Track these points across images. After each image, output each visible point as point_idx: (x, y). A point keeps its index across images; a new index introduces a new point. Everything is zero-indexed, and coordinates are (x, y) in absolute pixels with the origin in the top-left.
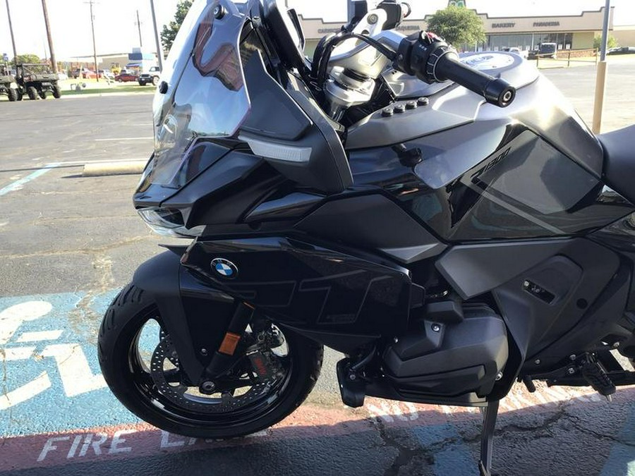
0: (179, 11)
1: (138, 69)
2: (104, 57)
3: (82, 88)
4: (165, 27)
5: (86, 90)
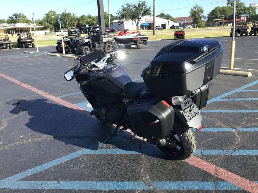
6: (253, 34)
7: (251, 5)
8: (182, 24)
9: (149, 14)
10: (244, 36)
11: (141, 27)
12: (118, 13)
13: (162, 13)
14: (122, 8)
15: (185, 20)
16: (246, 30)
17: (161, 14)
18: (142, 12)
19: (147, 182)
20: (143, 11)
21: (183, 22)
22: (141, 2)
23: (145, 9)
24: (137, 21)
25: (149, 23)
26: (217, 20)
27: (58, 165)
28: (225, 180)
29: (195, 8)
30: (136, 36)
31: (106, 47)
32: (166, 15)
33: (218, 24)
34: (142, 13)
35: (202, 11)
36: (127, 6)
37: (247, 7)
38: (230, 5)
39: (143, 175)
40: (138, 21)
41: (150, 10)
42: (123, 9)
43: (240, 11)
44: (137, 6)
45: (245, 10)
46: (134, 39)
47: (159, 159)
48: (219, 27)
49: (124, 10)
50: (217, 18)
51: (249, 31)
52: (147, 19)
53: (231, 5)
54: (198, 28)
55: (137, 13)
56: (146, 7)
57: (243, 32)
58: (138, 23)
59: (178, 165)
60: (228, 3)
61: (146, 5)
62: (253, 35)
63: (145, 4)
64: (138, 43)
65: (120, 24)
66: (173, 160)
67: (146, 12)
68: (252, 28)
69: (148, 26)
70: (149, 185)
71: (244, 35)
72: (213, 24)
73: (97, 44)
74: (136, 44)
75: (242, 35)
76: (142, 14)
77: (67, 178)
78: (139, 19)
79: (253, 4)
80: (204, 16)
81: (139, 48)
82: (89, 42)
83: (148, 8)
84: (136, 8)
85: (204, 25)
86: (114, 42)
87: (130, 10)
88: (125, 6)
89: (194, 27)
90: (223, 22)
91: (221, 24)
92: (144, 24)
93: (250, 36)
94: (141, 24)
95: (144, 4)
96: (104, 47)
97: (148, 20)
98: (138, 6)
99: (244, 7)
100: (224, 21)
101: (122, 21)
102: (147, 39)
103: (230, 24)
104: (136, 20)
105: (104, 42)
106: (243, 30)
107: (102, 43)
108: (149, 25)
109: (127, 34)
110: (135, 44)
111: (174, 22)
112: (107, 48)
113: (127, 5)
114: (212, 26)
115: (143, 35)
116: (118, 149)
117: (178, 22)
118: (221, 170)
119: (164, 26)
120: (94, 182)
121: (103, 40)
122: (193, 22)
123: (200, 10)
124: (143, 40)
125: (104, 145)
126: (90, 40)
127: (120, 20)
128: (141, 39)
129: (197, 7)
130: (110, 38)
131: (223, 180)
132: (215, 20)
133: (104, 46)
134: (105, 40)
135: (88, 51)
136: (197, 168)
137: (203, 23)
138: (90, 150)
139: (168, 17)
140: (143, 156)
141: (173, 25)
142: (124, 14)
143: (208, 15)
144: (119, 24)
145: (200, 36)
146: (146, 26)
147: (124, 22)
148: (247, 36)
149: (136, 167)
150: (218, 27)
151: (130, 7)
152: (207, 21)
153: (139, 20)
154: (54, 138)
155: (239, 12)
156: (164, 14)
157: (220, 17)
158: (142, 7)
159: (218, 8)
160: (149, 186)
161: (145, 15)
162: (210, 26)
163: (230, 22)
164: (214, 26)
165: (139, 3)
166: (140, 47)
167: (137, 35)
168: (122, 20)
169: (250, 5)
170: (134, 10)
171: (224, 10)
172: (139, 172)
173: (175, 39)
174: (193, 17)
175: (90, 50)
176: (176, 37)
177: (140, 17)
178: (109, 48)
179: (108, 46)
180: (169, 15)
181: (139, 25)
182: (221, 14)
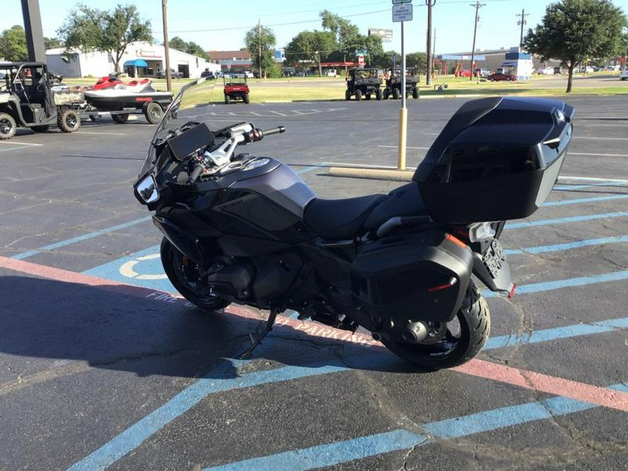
0: (549, 16)
1: (512, 68)
2: (487, 55)
3: (443, 89)
4: (531, 31)
5: (447, 91)
6: (391, 96)
7: (372, 32)
8: (229, 67)
9: (147, 38)
10: (373, 99)
11: (126, 69)
12: (61, 32)
13: (176, 38)
14: (72, 17)
15: (235, 59)
16: (378, 86)
17: (174, 39)
18: (128, 32)
19: (411, 428)
20: (128, 30)
21: (231, 63)
22: (122, 7)
23: (135, 24)
24: (114, 54)
25: (146, 61)
26: (305, 61)
27: (161, 430)
28: (555, 393)
29: (256, 29)
30: (141, 92)
31: (64, 119)
32: (187, 44)
33: (308, 72)
34: (126, 34)
35: (271, 40)
36: (85, 14)
37: (364, 36)
38: (329, 30)
39: (392, 415)
40: (118, 53)
41: (149, 27)
42: (75, 21)
43: (350, 45)
44: (112, 15)
45: (361, 43)
46: (138, 100)
47: (399, 374)
48: (311, 78)
49: (78, 24)
50: (305, 57)
51: (383, 89)
52: (139, 52)
53: (332, 28)
54: (265, 77)
55: (115, 35)
56: (137, 20)
57: (371, 91)
58: (118, 60)
59: (447, 380)
60: (324, 25)
61: (137, 14)
62: (390, 98)
63: (135, 13)
64: (149, 110)
65: (67, 59)
66: (429, 372)
67: (140, 33)
68: (388, 82)
69: (145, 69)
70: (421, 434)
71: (373, 96)
72: (297, 72)
73: (37, 109)
74: (145, 112)
75: (368, 98)
76: (129, 37)
77: (213, 458)
78: (120, 49)
79: (375, 30)
80: (277, 52)
81: (151, 123)
82: (11, 103)
83: (142, 22)
84: (111, 21)
85: (279, 73)
86: (82, 105)
87: (95, 24)
88: (81, 14)
89: (256, 76)
90: (318, 68)
91: (313, 71)
92: (134, 62)
93: (384, 99)
94: (126, 63)
95: (131, 11)
96: (58, 120)
97: (143, 54)
98: (117, 17)
99: (359, 36)
100: (320, 66)
101: (72, 53)
102: (168, 101)
103: (333, 72)
104: (113, 50)
105: (57, 106)
106: (372, 85)
107: (52, 107)
108: (145, 64)
109: (118, 86)
110: (140, 111)
111: (208, 61)
112: (67, 120)
113: (85, 11)
114: (295, 75)
115: (158, 91)
116: (289, 367)
117: (217, 63)
118: (535, 376)
119: (184, 71)
120: (292, 453)
121: (55, 100)
122: (253, 65)
123: (268, 37)
124: (160, 101)
125: (249, 363)
126: (15, 99)
127: (68, 48)
128: (155, 98)
129: (260, 29)
130: (72, 95)
131: (552, 396)
132: (301, 61)
133: (59, 116)
134: (59, 100)
135: (10, 126)
136: (487, 379)
137: (275, 66)
138: (220, 381)
139: (191, 48)
140: (360, 373)
141: (207, 70)
142: (79, 34)
143: (285, 49)
144: (64, 59)
145: (279, 97)
146: (138, 67)
147: (78, 54)
148: (379, 99)
149: (362, 400)
150: (308, 78)
151: (93, 16)
152: (285, 63)
153: (121, 52)
154: (91, 365)
155: (349, 47)
156: (181, 40)
157: (312, 54)
158: (127, 20)
159: (307, 34)
160: (421, 436)
161: (136, 40)
162: (291, 76)
163: (332, 68)
164: (299, 76)
165: (118, 8)
166: (155, 120)
167: (142, 89)
168: (74, 49)
169: (369, 32)
170: (104, 25)
171: (318, 40)
172: (377, 410)
173: (226, 103)
174: (252, 52)
175: (18, 126)
176: (228, 97)
177: (122, 44)
178: (72, 122)
179: (70, 116)
180: (194, 45)
181: (121, 64)
182: (313, 48)
